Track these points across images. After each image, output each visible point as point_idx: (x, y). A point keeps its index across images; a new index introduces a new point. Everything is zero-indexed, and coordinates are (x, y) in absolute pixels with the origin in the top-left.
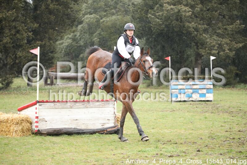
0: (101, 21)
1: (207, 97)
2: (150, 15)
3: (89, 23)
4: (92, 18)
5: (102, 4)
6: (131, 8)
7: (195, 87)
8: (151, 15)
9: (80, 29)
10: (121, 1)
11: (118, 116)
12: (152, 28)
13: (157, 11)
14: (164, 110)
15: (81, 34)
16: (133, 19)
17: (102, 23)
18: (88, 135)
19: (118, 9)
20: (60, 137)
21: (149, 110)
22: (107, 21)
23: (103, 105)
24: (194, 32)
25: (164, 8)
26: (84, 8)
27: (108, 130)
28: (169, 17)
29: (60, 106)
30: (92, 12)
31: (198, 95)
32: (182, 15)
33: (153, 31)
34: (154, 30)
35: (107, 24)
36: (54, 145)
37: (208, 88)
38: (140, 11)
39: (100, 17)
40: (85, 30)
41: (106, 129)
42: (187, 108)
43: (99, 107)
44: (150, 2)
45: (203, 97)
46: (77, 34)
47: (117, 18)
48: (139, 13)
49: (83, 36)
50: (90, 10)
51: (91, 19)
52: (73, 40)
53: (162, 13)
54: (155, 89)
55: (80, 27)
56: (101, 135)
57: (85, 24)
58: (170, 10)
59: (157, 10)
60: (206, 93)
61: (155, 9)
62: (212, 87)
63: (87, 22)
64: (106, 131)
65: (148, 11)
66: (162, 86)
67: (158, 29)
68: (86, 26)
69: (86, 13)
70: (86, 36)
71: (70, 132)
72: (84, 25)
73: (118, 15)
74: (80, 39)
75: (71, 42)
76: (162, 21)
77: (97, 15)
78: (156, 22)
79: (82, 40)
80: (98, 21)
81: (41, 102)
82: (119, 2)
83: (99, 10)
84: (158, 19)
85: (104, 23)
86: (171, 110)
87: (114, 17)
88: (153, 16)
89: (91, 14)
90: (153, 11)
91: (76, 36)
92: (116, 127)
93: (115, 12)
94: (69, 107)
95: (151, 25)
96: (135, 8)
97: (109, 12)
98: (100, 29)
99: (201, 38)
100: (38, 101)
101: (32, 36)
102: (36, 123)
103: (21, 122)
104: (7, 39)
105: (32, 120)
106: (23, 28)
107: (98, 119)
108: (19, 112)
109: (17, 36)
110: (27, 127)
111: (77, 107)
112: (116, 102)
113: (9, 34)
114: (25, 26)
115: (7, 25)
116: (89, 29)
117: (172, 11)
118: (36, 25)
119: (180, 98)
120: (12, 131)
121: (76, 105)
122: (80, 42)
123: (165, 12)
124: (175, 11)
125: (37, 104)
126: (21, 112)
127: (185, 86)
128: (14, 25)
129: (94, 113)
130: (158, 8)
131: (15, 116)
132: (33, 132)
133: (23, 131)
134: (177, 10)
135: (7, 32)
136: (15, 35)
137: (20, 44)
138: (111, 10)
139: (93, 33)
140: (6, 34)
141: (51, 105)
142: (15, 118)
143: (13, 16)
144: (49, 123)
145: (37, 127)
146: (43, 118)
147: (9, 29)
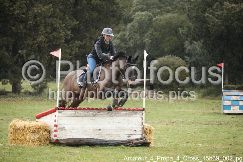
0: (154, 19)
3: (140, 21)
4: (144, 16)
6: (187, 5)
8: (208, 14)
9: (130, 28)
11: (146, 127)
12: (209, 29)
14: (210, 123)
15: (130, 34)
16: (189, 17)
17: (154, 22)
18: (111, 147)
19: (175, 5)
20: (80, 148)
21: (193, 123)
22: (160, 19)
23: (130, 114)
25: (224, 7)
26: (135, 4)
27: (134, 142)
28: (230, 17)
29: (82, 114)
30: (143, 9)
33: (211, 33)
34: (212, 31)
35: (161, 23)
36: (71, 156)
38: (197, 9)
39: (154, 15)
40: (135, 29)
42: (237, 122)
43: (125, 116)
46: (127, 33)
47: (173, 16)
49: (132, 36)
50: (141, 6)
51: (142, 16)
52: (121, 40)
53: (222, 12)
54: (212, 99)
55: (129, 25)
56: (126, 147)
57: (135, 22)
58: (231, 9)
59: (216, 9)
61: (214, 7)
63: (137, 20)
64: (131, 143)
65: (206, 9)
66: (219, 96)
67: (216, 30)
68: (137, 25)
69: (137, 10)
70: (137, 36)
71: (93, 143)
72: (134, 24)
73: (174, 13)
74: (130, 39)
75: (118, 43)
76: (221, 22)
77: (150, 13)
78: (214, 22)
79: (132, 41)
80: (150, 20)
81: (61, 109)
83: (153, 6)
84: (217, 19)
85: (157, 22)
86: (218, 124)
87: (169, 15)
88: (211, 15)
89: (143, 11)
90: (211, 10)
91: (125, 35)
92: (143, 138)
94: (91, 115)
95: (209, 26)
96: (192, 6)
97: (163, 9)
98: (153, 29)
100: (57, 108)
101: (70, 34)
102: (54, 132)
103: (39, 131)
104: (42, 37)
105: (50, 128)
106: (60, 26)
107: (124, 130)
108: (37, 119)
109: (53, 34)
110: (45, 136)
111: (101, 116)
112: (144, 112)
113: (44, 32)
114: (63, 23)
115: (43, 21)
116: (140, 28)
117: (233, 10)
118: (75, 22)
119: (233, 110)
120: (28, 139)
121: (100, 113)
122: (129, 43)
123: (225, 11)
124: (237, 10)
125: (57, 111)
126: (39, 119)
127: (239, 96)
128: (50, 22)
129: (120, 122)
130: (217, 6)
131: (32, 124)
132: (51, 142)
133: (40, 140)
134: (239, 9)
135: (42, 29)
136: (51, 33)
137: (57, 44)
138: (166, 7)
139: (144, 33)
140: (41, 32)
141: (72, 113)
142: (32, 126)
143: (49, 12)
144: (69, 132)
145: (55, 136)
146: (63, 127)
147: (45, 26)
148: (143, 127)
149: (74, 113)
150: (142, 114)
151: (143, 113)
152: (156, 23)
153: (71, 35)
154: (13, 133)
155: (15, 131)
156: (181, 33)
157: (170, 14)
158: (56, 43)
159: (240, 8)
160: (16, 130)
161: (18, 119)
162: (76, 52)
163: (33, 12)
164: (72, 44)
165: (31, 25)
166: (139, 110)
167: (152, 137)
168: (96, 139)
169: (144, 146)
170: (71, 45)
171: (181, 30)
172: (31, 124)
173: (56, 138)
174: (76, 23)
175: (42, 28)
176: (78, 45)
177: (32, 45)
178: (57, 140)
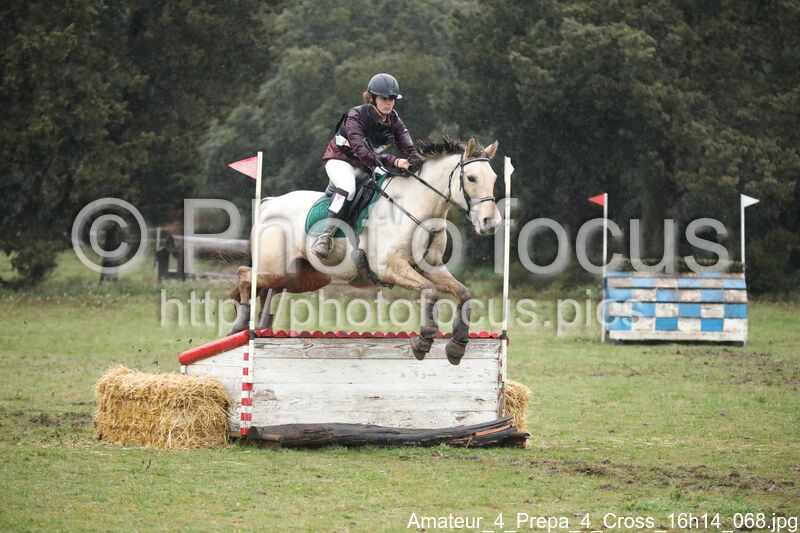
0: (340, 68)
1: (728, 331)
2: (513, 54)
3: (298, 75)
4: (310, 59)
5: (342, 12)
6: (451, 28)
7: (688, 296)
8: (517, 54)
9: (268, 94)
10: (405, 6)
11: (510, 389)
12: (518, 95)
13: (538, 41)
14: (603, 371)
16: (457, 64)
17: (339, 78)
18: (415, 450)
19: (396, 30)
21: (553, 370)
22: (357, 69)
24: (659, 113)
25: (562, 32)
27: (478, 434)
28: (580, 62)
29: (325, 350)
30: (306, 40)
31: (697, 325)
32: (622, 56)
33: (525, 107)
34: (526, 103)
36: (321, 480)
37: (732, 299)
38: (481, 40)
39: (336, 57)
41: (472, 432)
42: (675, 365)
44: (514, 11)
45: (713, 331)
47: (391, 60)
48: (478, 47)
49: (274, 117)
50: (300, 31)
51: (304, 61)
52: (239, 129)
53: (556, 47)
55: (266, 87)
56: (457, 450)
57: (283, 78)
58: (583, 38)
59: (537, 38)
60: (725, 317)
61: (532, 33)
62: (743, 296)
63: (290, 71)
64: (471, 438)
65: (507, 38)
67: (540, 100)
68: (288, 84)
69: (288, 43)
70: (286, 117)
71: (355, 437)
72: (279, 82)
73: (393, 52)
74: (266, 126)
75: (232, 137)
76: (554, 76)
77: (327, 50)
78: (535, 76)
79: (272, 131)
80: (328, 70)
81: (261, 337)
82: (399, 9)
83: (332, 33)
84: (542, 68)
85: (348, 76)
86: (627, 372)
88: (527, 56)
89: (306, 46)
90: (524, 41)
91: (249, 115)
92: (504, 423)
93: (384, 40)
94: (351, 354)
95: (518, 87)
96: (464, 31)
97: (363, 41)
98: (334, 97)
99: (683, 133)
100: (252, 332)
101: (125, 112)
102: (243, 404)
103: (195, 402)
104: (44, 121)
105: (229, 395)
106: (96, 87)
107: (446, 397)
108: (183, 368)
109: (75, 113)
110: (215, 419)
111: (380, 356)
112: (504, 342)
113: (51, 105)
114: (105, 81)
115: (46, 75)
116: (298, 95)
117: (589, 43)
118: (138, 76)
119: (638, 330)
120: (162, 428)
121: (376, 348)
122: (263, 137)
123: (566, 44)
124: (601, 43)
125: (251, 341)
126: (190, 367)
127: (655, 291)
128: (66, 77)
129: (434, 375)
130: (541, 30)
131: (176, 381)
132: (233, 435)
133: (199, 430)
134: (607, 39)
135: (43, 98)
136: (69, 108)
137: (87, 139)
138: (371, 34)
139: (310, 109)
140: (42, 105)
141: (296, 347)
142: (175, 386)
143: (67, 46)
144: (286, 405)
145: (246, 417)
146: (268, 391)
147: (50, 88)
148: (502, 390)
149: (301, 346)
150: (500, 350)
151: (500, 347)
152: (346, 80)
153: (127, 116)
154: (109, 409)
155: (117, 403)
156: (433, 107)
157: (383, 53)
158: (84, 138)
159: (610, 35)
160: (121, 398)
161: (121, 368)
162: (143, 163)
163: (19, 47)
164: (130, 141)
165: (13, 85)
166: (491, 337)
167: (525, 416)
168: (368, 427)
169: (508, 446)
170: (127, 144)
171: (434, 98)
172: (171, 380)
173: (249, 425)
174: (140, 78)
175: (44, 96)
176: (149, 142)
177: (16, 144)
178: (253, 429)
